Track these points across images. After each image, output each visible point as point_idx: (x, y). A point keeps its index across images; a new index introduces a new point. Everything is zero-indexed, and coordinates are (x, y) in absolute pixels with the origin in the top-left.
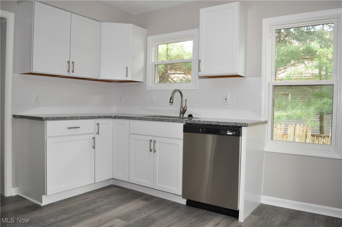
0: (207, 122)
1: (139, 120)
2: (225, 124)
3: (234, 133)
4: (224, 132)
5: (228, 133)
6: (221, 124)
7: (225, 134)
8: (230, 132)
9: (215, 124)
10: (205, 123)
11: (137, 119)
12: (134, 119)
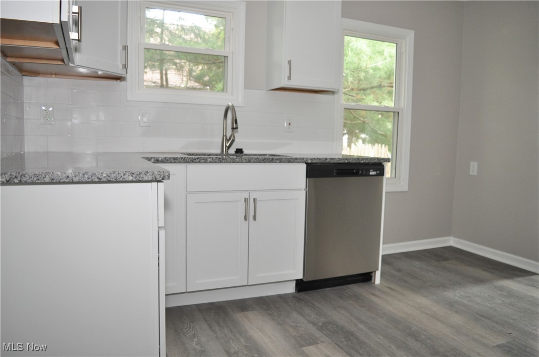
0: (344, 159)
1: (216, 162)
2: (367, 161)
3: (378, 172)
4: (366, 173)
5: (371, 173)
6: (362, 162)
7: (368, 174)
8: (374, 171)
9: (354, 162)
10: (341, 162)
11: (211, 162)
12: (204, 162)
